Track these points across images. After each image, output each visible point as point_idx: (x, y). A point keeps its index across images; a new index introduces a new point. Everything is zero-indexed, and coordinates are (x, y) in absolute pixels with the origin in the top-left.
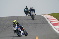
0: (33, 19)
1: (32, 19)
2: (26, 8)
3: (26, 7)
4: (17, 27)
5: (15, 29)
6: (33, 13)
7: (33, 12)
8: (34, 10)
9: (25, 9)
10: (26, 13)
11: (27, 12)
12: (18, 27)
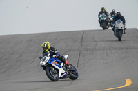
0: (120, 40)
1: (117, 39)
2: (103, 12)
3: (103, 8)
4: (48, 58)
5: (44, 63)
6: (119, 25)
7: (119, 23)
8: (122, 19)
9: (101, 13)
10: (103, 23)
11: (103, 21)
12: (52, 59)
